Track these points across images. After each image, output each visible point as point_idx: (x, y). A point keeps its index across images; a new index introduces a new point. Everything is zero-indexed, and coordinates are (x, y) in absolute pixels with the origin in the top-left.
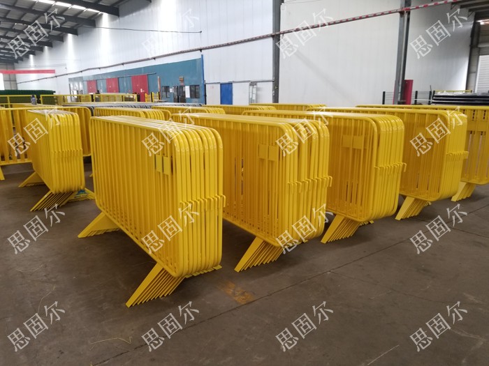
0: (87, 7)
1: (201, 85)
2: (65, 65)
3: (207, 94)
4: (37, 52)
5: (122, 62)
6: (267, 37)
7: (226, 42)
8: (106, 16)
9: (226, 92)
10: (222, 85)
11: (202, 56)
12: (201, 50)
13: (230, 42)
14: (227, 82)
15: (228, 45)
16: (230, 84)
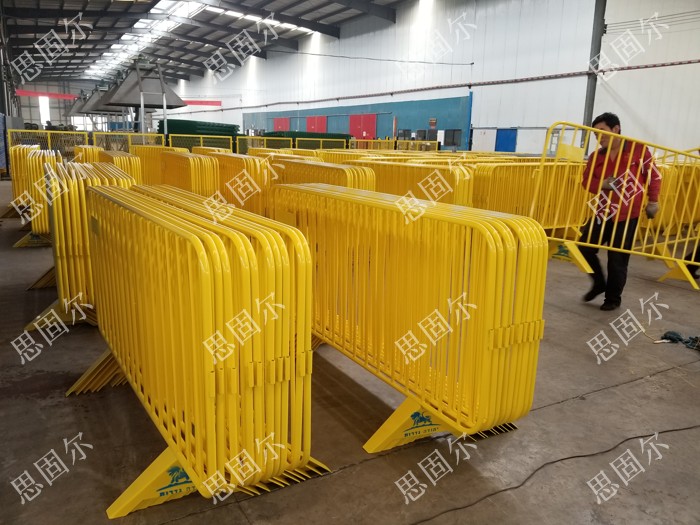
0: (299, 25)
1: (464, 130)
2: (241, 95)
3: (473, 142)
4: (193, 76)
5: (337, 96)
6: (581, 74)
7: (514, 78)
8: (317, 37)
9: (506, 139)
10: (498, 130)
11: (471, 93)
12: (470, 86)
13: (518, 77)
14: (508, 126)
15: (516, 81)
16: (514, 131)
